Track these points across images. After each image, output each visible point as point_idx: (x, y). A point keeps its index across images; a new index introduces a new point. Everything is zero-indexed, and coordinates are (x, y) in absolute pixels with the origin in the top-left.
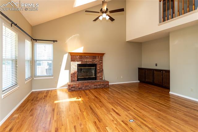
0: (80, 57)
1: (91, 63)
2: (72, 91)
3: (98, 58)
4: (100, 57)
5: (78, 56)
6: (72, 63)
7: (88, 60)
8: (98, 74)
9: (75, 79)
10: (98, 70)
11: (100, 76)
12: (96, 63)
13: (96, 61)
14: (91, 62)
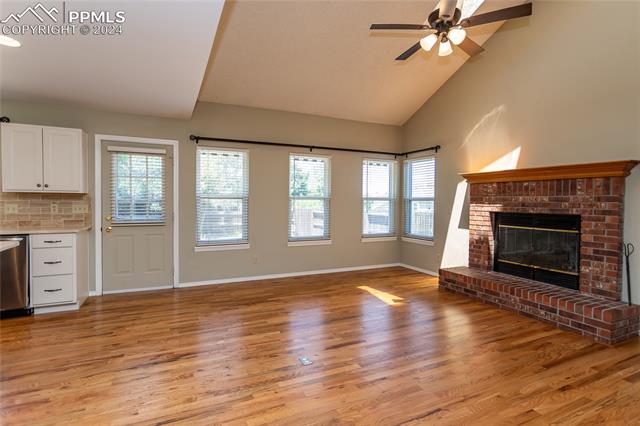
0: (499, 188)
1: (546, 211)
2: (447, 290)
3: (589, 186)
4: (599, 182)
5: (492, 183)
6: (473, 207)
7: (530, 198)
8: (588, 265)
9: (482, 260)
10: (588, 244)
11: (597, 278)
12: (574, 212)
13: (576, 202)
14: (545, 205)
